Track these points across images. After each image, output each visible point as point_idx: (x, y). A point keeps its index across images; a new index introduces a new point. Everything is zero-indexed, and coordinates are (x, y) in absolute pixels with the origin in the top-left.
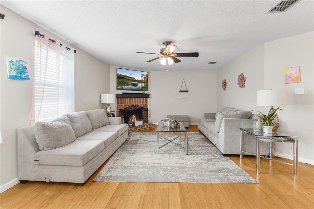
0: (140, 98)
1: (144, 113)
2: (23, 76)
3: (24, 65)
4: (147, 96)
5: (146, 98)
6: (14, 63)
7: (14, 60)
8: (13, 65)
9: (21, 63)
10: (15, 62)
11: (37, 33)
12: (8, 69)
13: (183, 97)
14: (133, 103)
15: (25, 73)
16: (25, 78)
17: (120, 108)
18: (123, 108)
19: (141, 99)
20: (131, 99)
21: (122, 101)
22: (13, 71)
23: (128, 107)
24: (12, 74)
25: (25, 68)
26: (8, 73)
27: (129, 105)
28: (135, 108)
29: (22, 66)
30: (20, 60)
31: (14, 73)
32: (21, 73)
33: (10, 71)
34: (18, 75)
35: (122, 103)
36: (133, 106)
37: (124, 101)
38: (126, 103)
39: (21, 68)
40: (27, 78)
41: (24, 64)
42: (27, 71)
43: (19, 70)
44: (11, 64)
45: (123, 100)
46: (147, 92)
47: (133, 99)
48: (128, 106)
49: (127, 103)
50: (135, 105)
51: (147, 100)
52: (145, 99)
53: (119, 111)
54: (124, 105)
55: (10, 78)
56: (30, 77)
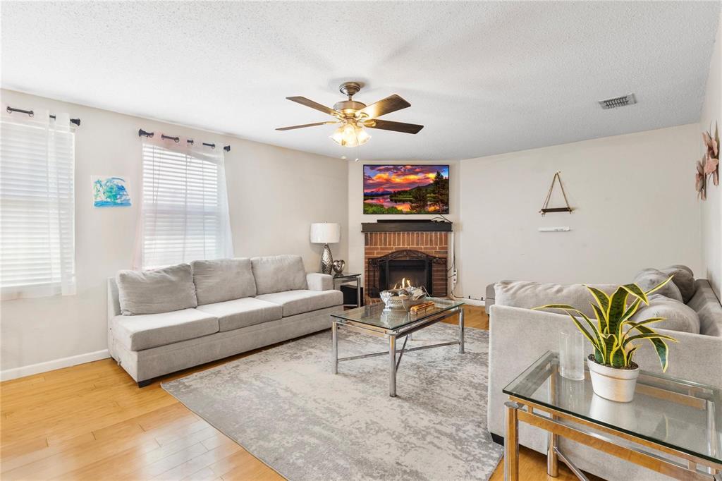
0: (424, 233)
1: (437, 271)
2: (119, 201)
3: (120, 185)
4: (447, 227)
5: (443, 233)
6: (103, 183)
7: (104, 179)
8: (101, 186)
9: (115, 183)
10: (106, 182)
11: (142, 133)
12: (94, 192)
13: (553, 229)
14: (404, 244)
15: (121, 196)
16: (122, 204)
17: (371, 256)
18: (379, 256)
19: (427, 236)
20: (399, 234)
21: (376, 239)
22: (101, 194)
23: (392, 253)
24: (99, 199)
25: (122, 188)
26: (94, 198)
27: (394, 248)
28: (409, 256)
29: (117, 186)
30: (113, 178)
31: (102, 198)
32: (115, 196)
33: (96, 196)
34: (109, 200)
35: (376, 244)
36: (406, 251)
37: (381, 239)
38: (385, 244)
39: (115, 189)
40: (126, 204)
41: (120, 183)
42: (125, 193)
43: (111, 192)
44: (98, 185)
45: (378, 237)
46: (448, 217)
47: (404, 236)
48: (390, 252)
49: (390, 245)
50: (410, 251)
51: (446, 236)
52: (441, 235)
53: (369, 263)
54: (382, 249)
55: (96, 205)
56: (131, 202)
